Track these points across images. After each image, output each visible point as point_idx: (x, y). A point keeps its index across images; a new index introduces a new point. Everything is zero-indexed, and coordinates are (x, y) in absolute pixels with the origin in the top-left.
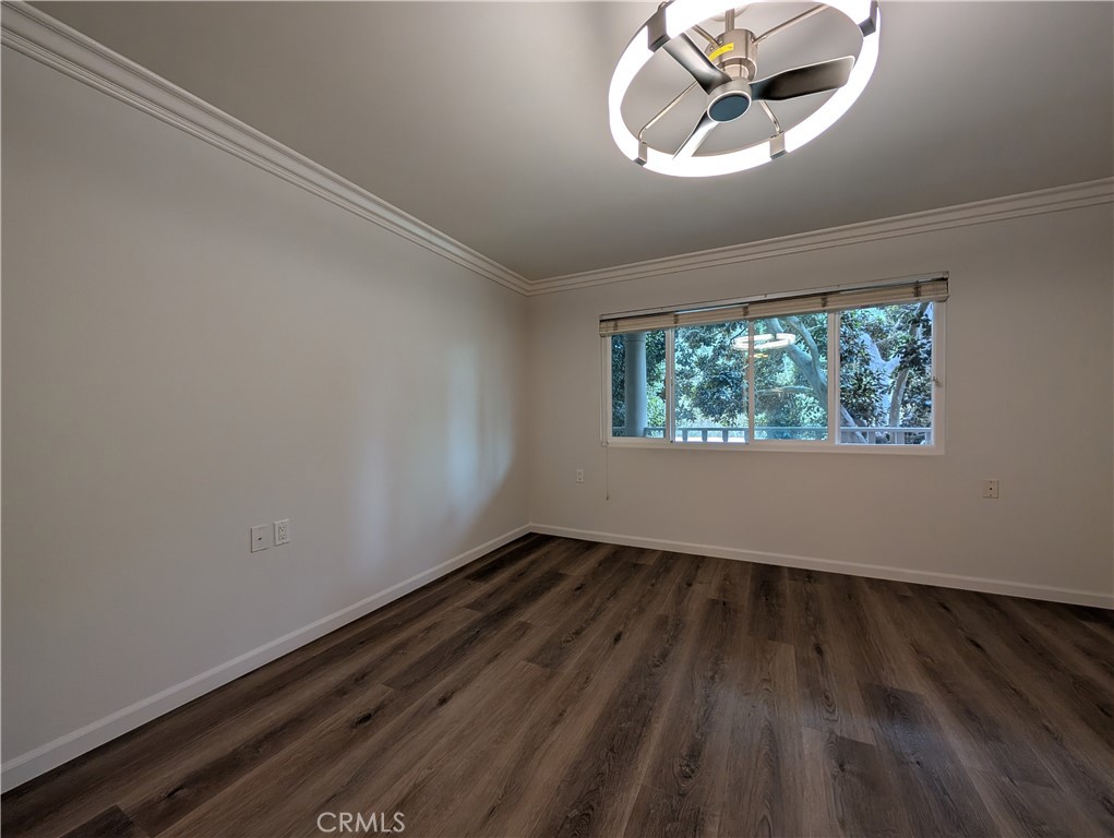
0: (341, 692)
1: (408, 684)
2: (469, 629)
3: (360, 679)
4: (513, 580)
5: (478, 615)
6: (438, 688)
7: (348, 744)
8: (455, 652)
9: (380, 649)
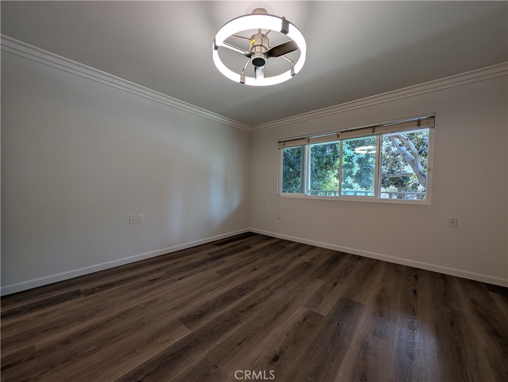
0: (151, 272)
1: (171, 274)
2: (203, 260)
3: (158, 270)
4: (230, 247)
5: (210, 256)
6: (180, 276)
7: (144, 285)
8: (193, 266)
9: (169, 263)
